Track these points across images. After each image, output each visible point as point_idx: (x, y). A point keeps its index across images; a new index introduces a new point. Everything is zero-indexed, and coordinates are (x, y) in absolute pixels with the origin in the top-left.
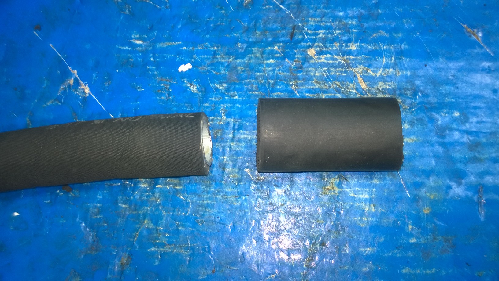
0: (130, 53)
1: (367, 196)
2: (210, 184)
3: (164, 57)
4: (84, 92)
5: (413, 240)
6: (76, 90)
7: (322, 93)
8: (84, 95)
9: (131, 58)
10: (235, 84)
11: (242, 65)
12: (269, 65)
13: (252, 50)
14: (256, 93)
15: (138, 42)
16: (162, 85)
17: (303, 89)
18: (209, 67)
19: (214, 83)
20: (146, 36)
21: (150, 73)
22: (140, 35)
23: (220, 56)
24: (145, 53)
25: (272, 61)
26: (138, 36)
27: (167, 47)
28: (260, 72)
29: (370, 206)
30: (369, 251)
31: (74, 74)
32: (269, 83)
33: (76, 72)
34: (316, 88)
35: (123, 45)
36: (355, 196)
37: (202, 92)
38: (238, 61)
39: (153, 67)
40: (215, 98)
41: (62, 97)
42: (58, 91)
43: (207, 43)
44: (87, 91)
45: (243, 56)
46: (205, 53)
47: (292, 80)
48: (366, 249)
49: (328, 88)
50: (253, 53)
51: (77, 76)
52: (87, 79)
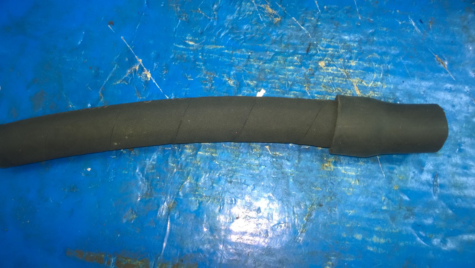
0: (184, 51)
1: (354, 174)
2: (239, 155)
3: (209, 56)
4: (146, 76)
5: (385, 208)
6: (140, 74)
7: (327, 95)
8: (146, 79)
9: (184, 54)
10: (262, 82)
11: (268, 68)
12: (289, 71)
13: (277, 58)
14: (278, 90)
15: (191, 43)
16: (207, 77)
17: (313, 91)
18: (244, 67)
19: (247, 80)
20: (197, 39)
21: (199, 67)
22: (193, 38)
23: (253, 60)
24: (196, 52)
25: (291, 68)
26: (191, 38)
27: (213, 49)
28: (282, 75)
29: (355, 181)
30: (352, 213)
31: (139, 62)
32: (288, 84)
33: (141, 60)
34: (323, 91)
35: (179, 44)
36: (345, 173)
37: (237, 85)
38: (266, 65)
39: (201, 63)
40: (247, 91)
41: (129, 79)
42: (126, 74)
43: (244, 49)
44: (149, 76)
45: (271, 61)
46: (241, 56)
47: (306, 83)
48: (350, 211)
49: (332, 92)
50: (278, 60)
51: (142, 64)
52: (150, 68)
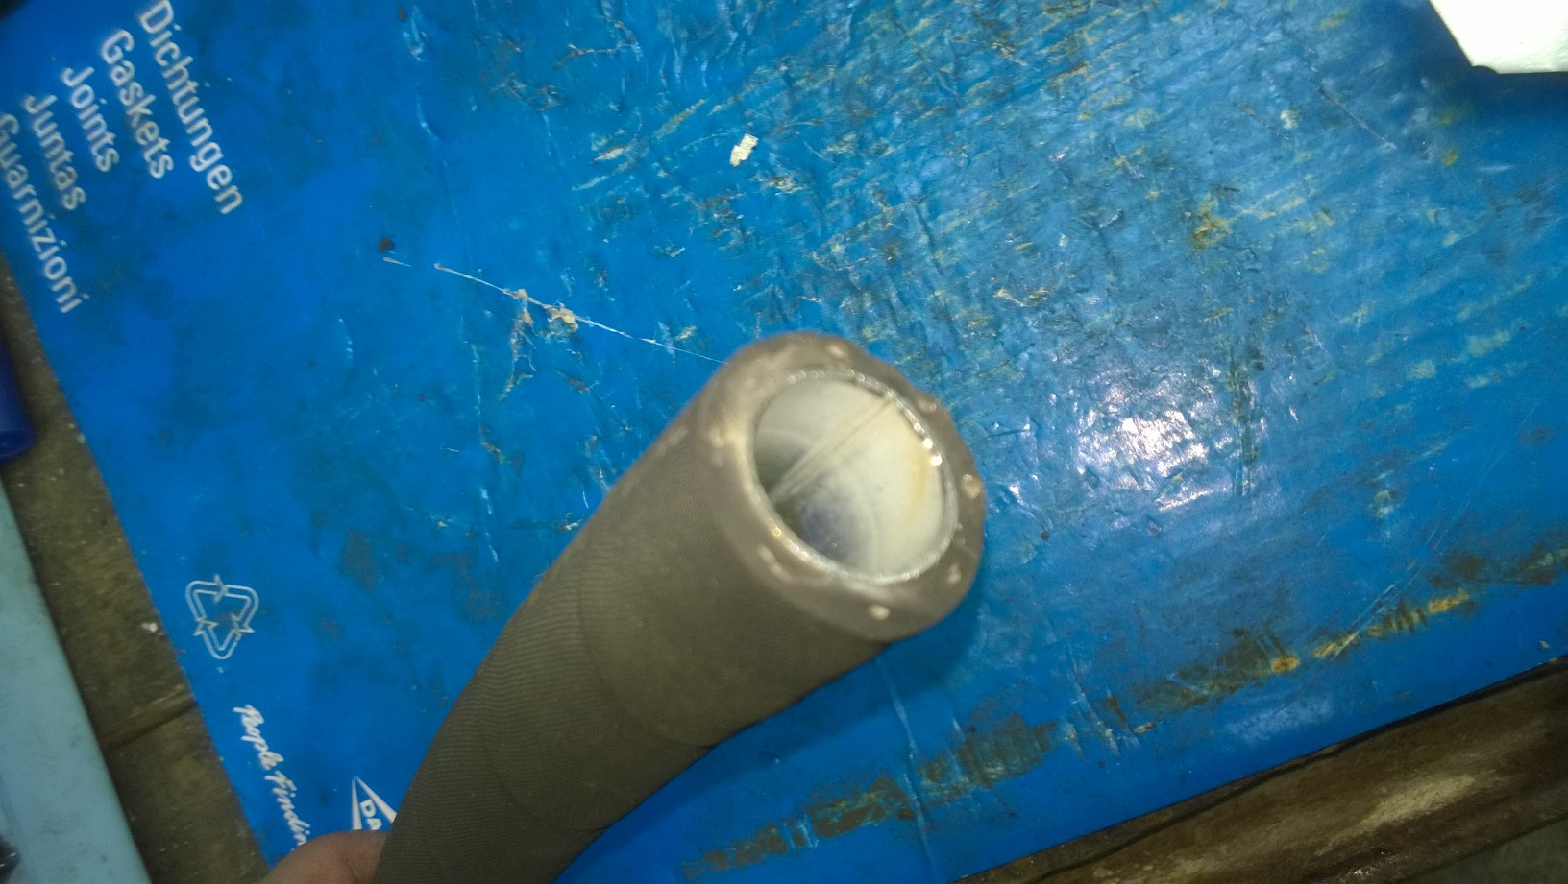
0: (610, 189)
1: (1299, 201)
3: (684, 154)
4: (564, 324)
5: (1451, 239)
6: (547, 330)
7: (1077, 30)
8: (569, 331)
9: (618, 197)
10: (870, 121)
11: (862, 72)
12: (924, 35)
13: (866, 25)
14: (928, 114)
15: (613, 154)
16: (715, 216)
17: (1029, 45)
18: (792, 117)
19: (825, 147)
20: (621, 131)
21: (676, 204)
22: (607, 138)
23: (803, 81)
24: (639, 167)
25: (924, 23)
26: (604, 142)
27: (679, 128)
28: (912, 64)
29: (1317, 218)
30: (1363, 316)
31: (521, 299)
32: (945, 75)
33: (522, 292)
34: (1058, 26)
35: (586, 179)
36: (1273, 214)
37: (807, 181)
38: (850, 66)
39: (675, 189)
40: (844, 177)
41: (527, 360)
42: (511, 352)
43: (759, 69)
44: (570, 318)
45: (855, 45)
46: (765, 95)
47: (994, 38)
48: (1354, 315)
49: (1083, 8)
50: (872, 31)
51: (531, 299)
52: (555, 295)
